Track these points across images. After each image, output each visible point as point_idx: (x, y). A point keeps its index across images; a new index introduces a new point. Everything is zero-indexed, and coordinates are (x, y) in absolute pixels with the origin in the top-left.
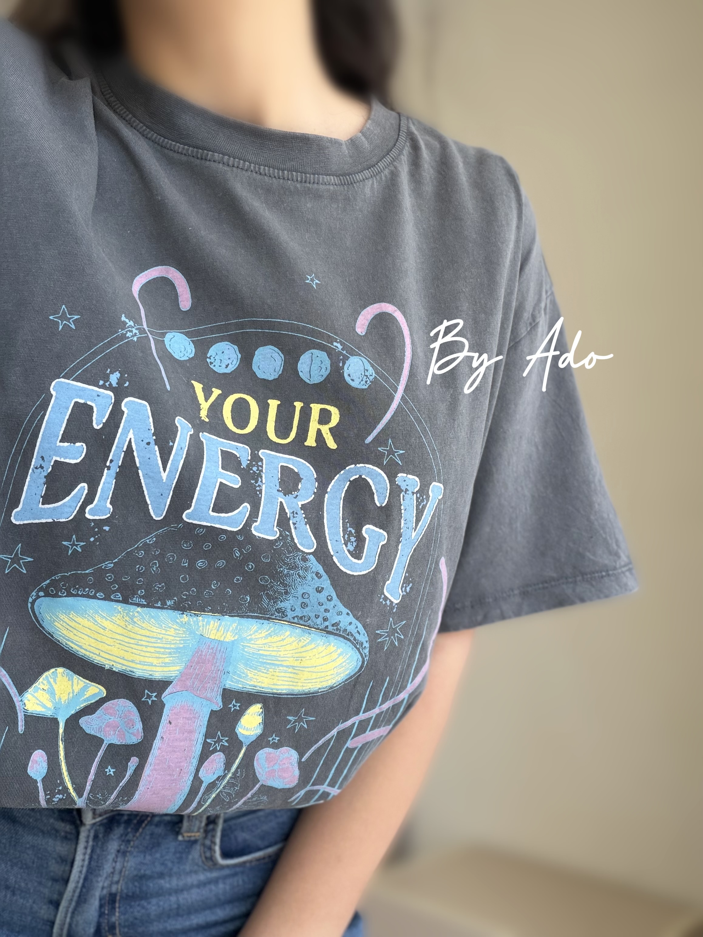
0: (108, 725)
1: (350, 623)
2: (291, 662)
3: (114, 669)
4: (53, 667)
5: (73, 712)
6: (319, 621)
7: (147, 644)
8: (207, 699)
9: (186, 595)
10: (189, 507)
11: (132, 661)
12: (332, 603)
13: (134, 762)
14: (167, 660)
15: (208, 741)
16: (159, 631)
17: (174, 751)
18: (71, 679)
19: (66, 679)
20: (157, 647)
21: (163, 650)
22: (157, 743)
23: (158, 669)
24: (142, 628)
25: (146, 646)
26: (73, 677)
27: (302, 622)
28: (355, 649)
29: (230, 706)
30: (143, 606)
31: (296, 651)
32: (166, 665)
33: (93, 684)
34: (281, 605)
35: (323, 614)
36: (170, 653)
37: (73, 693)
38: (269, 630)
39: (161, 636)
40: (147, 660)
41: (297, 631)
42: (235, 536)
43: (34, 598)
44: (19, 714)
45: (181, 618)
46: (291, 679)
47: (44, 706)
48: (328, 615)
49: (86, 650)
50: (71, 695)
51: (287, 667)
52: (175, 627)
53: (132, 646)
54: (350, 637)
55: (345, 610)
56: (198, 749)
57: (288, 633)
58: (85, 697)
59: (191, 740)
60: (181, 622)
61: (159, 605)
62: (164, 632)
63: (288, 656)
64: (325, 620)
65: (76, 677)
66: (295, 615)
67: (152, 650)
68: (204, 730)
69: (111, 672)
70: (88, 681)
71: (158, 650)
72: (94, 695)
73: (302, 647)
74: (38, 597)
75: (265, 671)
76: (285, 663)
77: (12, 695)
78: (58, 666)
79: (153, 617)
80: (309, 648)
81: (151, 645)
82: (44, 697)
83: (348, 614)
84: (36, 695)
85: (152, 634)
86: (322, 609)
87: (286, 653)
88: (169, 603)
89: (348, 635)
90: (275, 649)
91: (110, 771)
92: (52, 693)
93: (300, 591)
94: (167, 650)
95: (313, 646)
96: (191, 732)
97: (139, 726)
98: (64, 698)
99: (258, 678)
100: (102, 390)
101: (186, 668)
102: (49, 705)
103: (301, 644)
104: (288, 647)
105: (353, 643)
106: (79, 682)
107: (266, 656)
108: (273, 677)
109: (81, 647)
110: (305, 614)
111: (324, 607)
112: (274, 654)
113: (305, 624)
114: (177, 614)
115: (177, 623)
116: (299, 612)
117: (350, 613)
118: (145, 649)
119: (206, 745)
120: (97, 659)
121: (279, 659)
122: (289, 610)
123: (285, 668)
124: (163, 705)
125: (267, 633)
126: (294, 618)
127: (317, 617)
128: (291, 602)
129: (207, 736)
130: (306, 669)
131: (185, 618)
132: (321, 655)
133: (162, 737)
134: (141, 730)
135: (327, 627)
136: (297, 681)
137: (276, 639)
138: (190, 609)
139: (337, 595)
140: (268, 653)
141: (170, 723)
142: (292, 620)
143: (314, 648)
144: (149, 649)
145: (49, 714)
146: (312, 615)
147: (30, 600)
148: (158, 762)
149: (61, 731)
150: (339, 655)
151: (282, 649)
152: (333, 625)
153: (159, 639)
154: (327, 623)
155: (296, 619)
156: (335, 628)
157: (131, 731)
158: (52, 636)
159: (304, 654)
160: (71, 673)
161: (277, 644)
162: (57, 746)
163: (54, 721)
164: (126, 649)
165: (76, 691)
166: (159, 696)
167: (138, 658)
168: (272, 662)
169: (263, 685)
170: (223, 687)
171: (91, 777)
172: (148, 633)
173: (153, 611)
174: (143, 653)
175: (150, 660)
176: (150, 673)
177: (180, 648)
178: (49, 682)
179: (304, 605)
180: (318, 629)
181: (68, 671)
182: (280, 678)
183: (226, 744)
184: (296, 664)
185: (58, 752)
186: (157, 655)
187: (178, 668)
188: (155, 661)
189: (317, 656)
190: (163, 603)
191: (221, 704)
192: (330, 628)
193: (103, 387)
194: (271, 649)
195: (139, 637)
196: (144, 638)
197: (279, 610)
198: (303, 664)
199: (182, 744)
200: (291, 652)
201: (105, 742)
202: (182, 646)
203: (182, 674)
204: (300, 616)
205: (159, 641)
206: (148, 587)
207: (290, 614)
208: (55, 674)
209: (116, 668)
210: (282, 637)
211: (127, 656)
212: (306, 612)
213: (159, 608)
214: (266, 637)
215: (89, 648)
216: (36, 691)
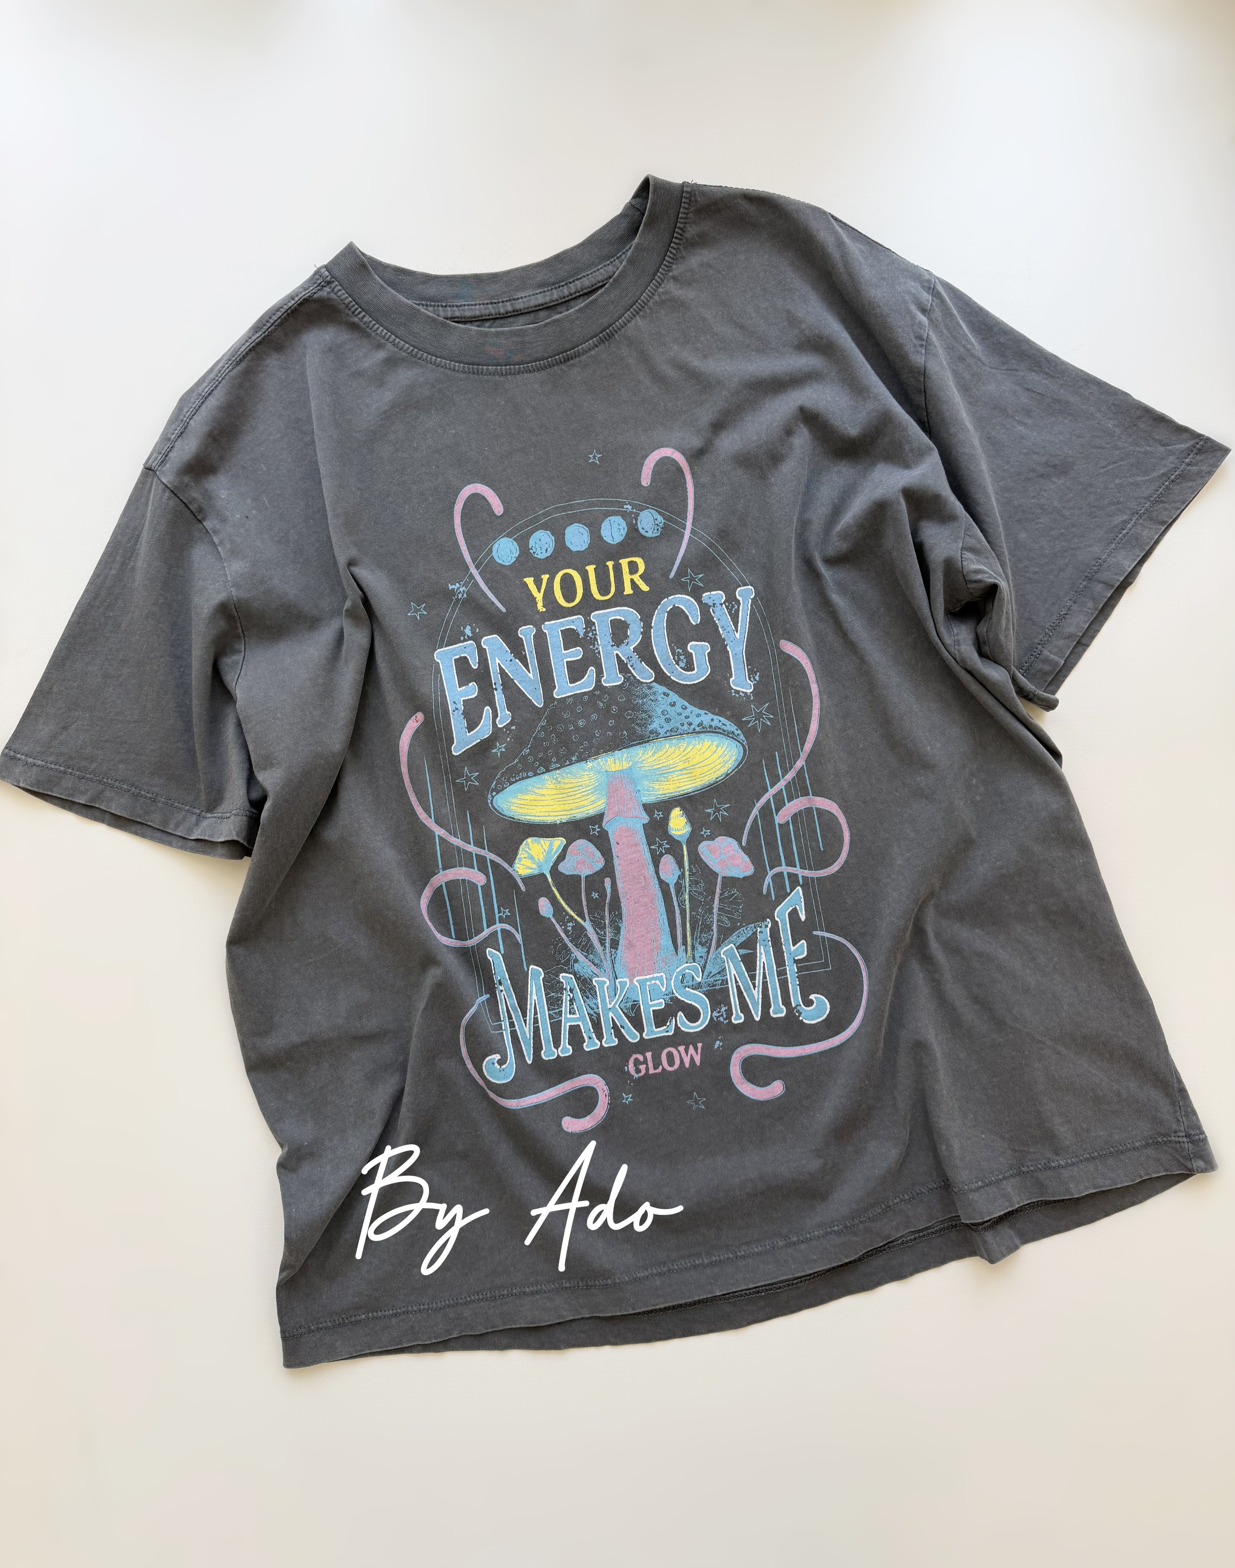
0: (578, 863)
1: (712, 720)
2: (681, 766)
3: (563, 821)
4: (523, 840)
5: (552, 864)
6: (686, 727)
7: (574, 793)
8: (636, 817)
9: (582, 748)
10: (554, 687)
11: (571, 810)
12: (688, 710)
13: (608, 883)
14: (593, 799)
15: (652, 847)
16: (577, 780)
17: (631, 863)
18: (539, 843)
19: (536, 844)
20: (582, 792)
21: (586, 793)
22: (616, 862)
23: (590, 807)
24: (565, 783)
25: (574, 795)
26: (540, 841)
27: (673, 734)
28: (728, 738)
29: (655, 816)
30: (559, 768)
31: (681, 756)
32: (594, 802)
33: (555, 839)
34: (651, 727)
35: (686, 721)
36: (592, 793)
37: (545, 851)
38: (652, 749)
39: (580, 784)
40: (579, 804)
41: (674, 741)
42: (593, 693)
43: (491, 799)
44: (517, 879)
45: (587, 765)
46: (689, 779)
47: (531, 869)
48: (690, 720)
49: (539, 816)
50: (545, 853)
51: (680, 770)
52: (586, 773)
53: (566, 799)
54: (717, 730)
55: (702, 712)
56: (648, 855)
57: (667, 746)
58: (554, 850)
59: (639, 851)
60: (589, 768)
61: (568, 763)
62: (580, 780)
63: (677, 762)
64: (690, 724)
65: (541, 840)
66: (665, 731)
67: (579, 795)
68: (644, 840)
69: (563, 824)
70: (550, 839)
71: (583, 794)
72: (560, 846)
73: (684, 751)
74: (493, 797)
75: (666, 780)
76: (677, 769)
77: (506, 868)
78: (527, 838)
79: (568, 773)
80: (689, 750)
81: (577, 792)
82: (528, 863)
83: (706, 714)
84: (521, 863)
85: (574, 785)
86: (683, 717)
87: (674, 760)
88: (574, 759)
89: (715, 729)
90: (664, 761)
91: (595, 895)
92: (532, 858)
93: (659, 711)
94: (589, 792)
95: (691, 747)
96: (636, 845)
97: (598, 854)
98: (541, 857)
99: (663, 787)
100: (465, 643)
101: (609, 798)
102: (534, 866)
103: (682, 750)
104: (673, 756)
105: (724, 734)
106: (545, 842)
107: (660, 768)
108: (674, 782)
109: (535, 816)
110: (672, 726)
111: (684, 715)
112: (665, 764)
113: (676, 734)
114: (583, 764)
115: (587, 770)
116: (667, 727)
117: (707, 712)
118: (574, 797)
119: (652, 852)
120: (549, 820)
121: (671, 766)
122: (659, 729)
123: (680, 772)
124: (607, 832)
125: (652, 752)
126: (666, 733)
127: (682, 725)
128: (657, 722)
129: (649, 844)
130: (696, 766)
131: (590, 764)
132: (702, 751)
133: (618, 856)
134: (601, 856)
135: (694, 729)
136: (694, 778)
137: (660, 754)
138: (590, 757)
139: (689, 703)
140: (660, 766)
141: (618, 844)
142: (666, 735)
143: (693, 748)
144: (577, 796)
145: (536, 872)
146: (678, 725)
147: (489, 801)
148: (623, 875)
149: (550, 880)
150: (717, 747)
151: (669, 758)
152: (698, 726)
153: (580, 786)
154: (692, 727)
155: (668, 733)
156: (701, 727)
157: (594, 860)
158: (513, 818)
159: (688, 756)
160: (537, 838)
161: (665, 756)
162: (552, 891)
163: (543, 875)
164: (564, 802)
165: (546, 849)
166: (600, 826)
167: (573, 806)
168: (667, 771)
169: (671, 791)
170: (642, 803)
171: (584, 903)
172: (571, 786)
173: (566, 769)
174: (575, 801)
175: (582, 803)
176: (587, 812)
177: (597, 786)
178: (526, 851)
179: (668, 720)
180: (689, 733)
181: (535, 838)
182: (681, 781)
183: (668, 846)
184: (686, 765)
185: (554, 894)
186: (585, 798)
187: (603, 801)
188: (585, 803)
189: (699, 753)
190: (571, 761)
191: (647, 817)
192: (698, 729)
193: (465, 640)
194: (661, 762)
195: (567, 791)
196: (570, 790)
197: (651, 732)
198: (691, 764)
199: (634, 855)
200: (677, 758)
201: (582, 876)
202: (597, 784)
203: (608, 804)
204: (670, 729)
205: (581, 788)
206: (557, 754)
207: (662, 732)
208: (527, 844)
209: (564, 819)
210: (665, 750)
211: (567, 807)
212: (672, 725)
213: (569, 765)
214: (653, 755)
215: (540, 814)
216: (521, 860)
